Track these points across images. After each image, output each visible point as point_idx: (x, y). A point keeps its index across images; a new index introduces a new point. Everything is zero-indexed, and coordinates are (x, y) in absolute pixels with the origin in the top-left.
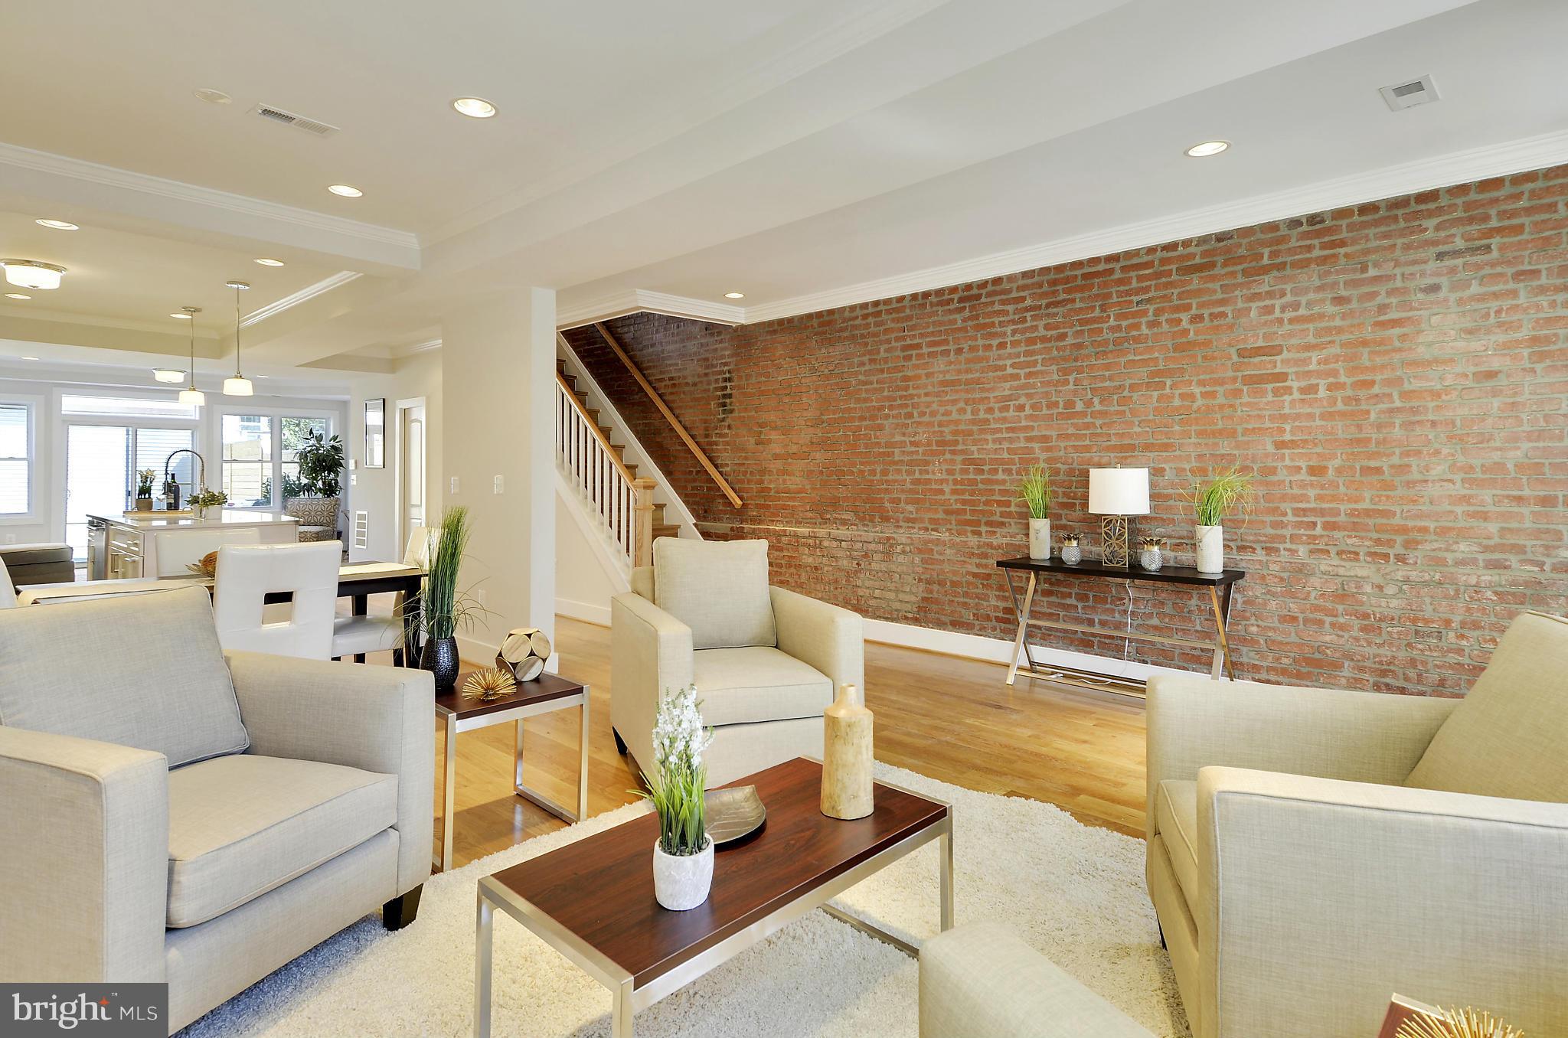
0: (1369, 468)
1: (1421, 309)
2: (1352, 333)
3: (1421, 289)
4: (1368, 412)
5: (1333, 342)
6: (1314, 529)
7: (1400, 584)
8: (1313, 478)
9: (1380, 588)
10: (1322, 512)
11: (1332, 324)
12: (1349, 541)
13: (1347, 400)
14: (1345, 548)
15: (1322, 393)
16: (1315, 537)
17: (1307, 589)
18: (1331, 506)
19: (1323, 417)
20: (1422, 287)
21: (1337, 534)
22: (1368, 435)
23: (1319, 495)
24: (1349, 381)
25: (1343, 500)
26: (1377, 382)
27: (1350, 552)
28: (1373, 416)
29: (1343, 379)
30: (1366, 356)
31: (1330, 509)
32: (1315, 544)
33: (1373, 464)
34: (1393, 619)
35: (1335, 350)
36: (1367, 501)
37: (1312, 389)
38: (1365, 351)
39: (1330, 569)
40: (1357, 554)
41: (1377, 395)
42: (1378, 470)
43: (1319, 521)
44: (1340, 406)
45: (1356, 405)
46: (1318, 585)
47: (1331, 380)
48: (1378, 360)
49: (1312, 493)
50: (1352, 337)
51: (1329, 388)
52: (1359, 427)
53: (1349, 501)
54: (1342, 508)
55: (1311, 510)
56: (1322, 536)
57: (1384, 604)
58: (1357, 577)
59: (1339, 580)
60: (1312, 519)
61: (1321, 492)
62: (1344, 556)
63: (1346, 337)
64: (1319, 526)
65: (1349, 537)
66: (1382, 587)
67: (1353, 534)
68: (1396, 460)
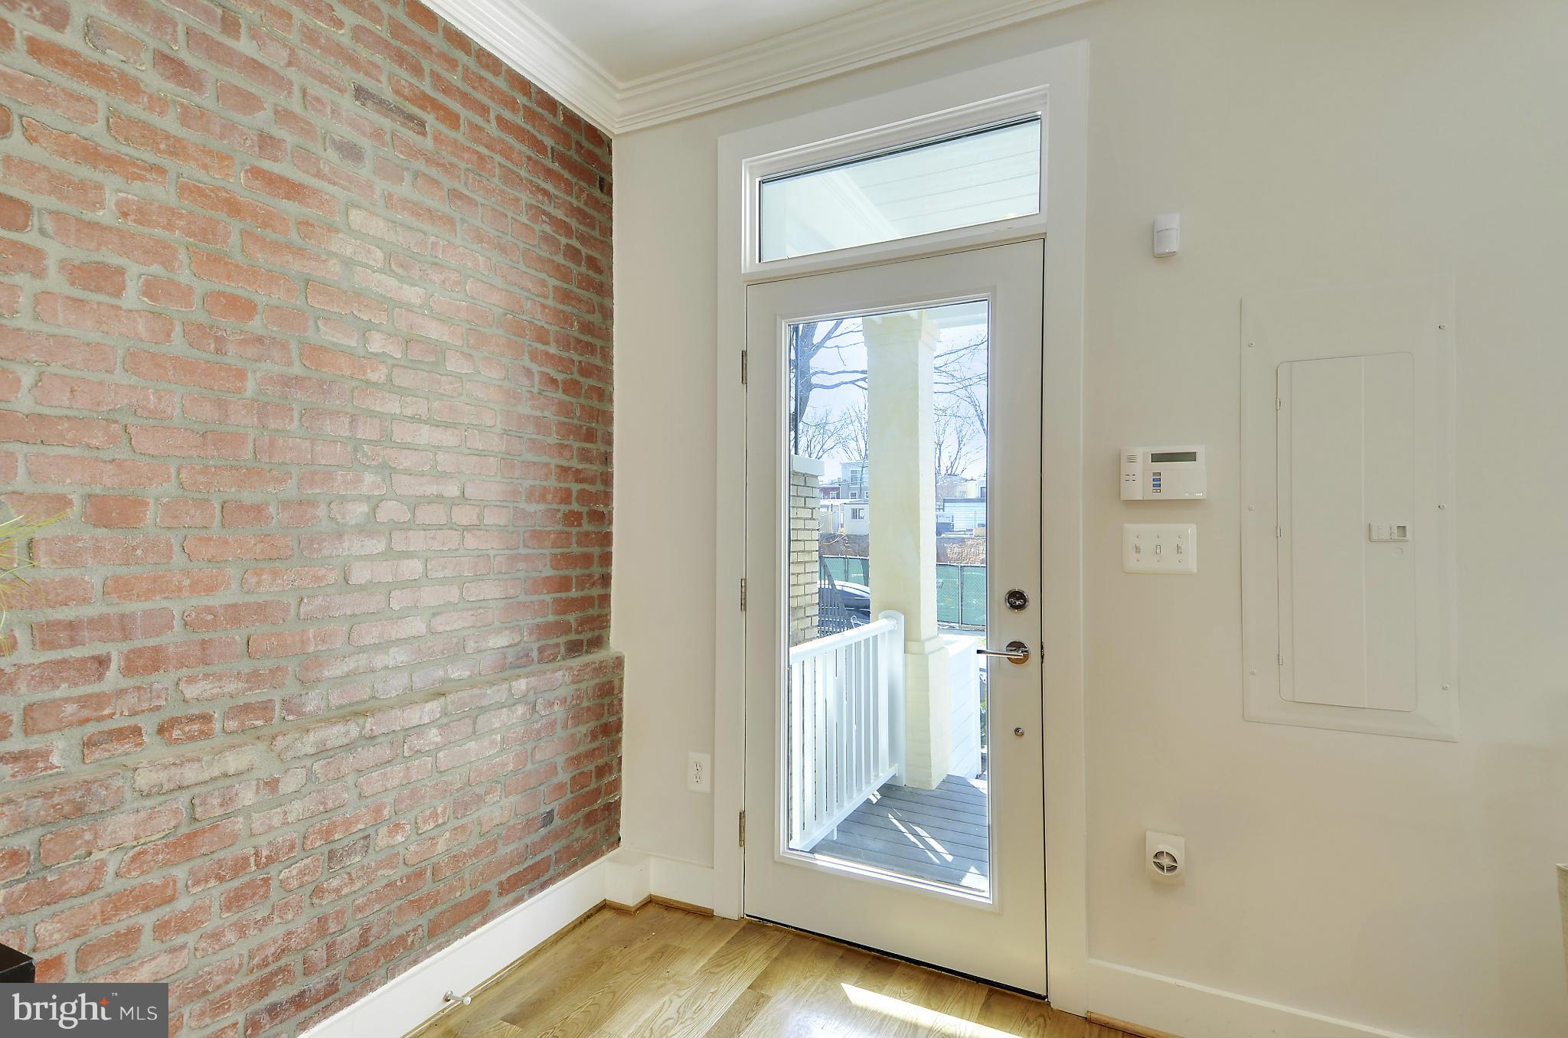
0: (241, 506)
1: (334, 184)
2: (205, 167)
3: (333, 141)
4: (241, 375)
5: (161, 171)
6: (101, 677)
7: (308, 762)
8: (101, 532)
9: (272, 784)
10: (124, 627)
11: (154, 119)
12: (191, 691)
13: (198, 333)
14: (180, 711)
15: (132, 297)
16: (100, 700)
17: (97, 856)
18: (148, 605)
19: (133, 361)
20: (337, 138)
21: (162, 680)
22: (241, 430)
23: (116, 579)
24: (201, 287)
25: (180, 589)
26: (260, 308)
27: (191, 720)
28: (251, 386)
29: (184, 276)
30: (235, 239)
31: (148, 614)
32: (100, 719)
33: (248, 497)
34: (292, 848)
35: (162, 193)
36: (234, 585)
37: (105, 278)
38: (235, 226)
39: (163, 776)
40: (206, 718)
41: (260, 340)
42: (258, 511)
43: (116, 651)
44: (178, 345)
45: (217, 351)
46: (126, 835)
47: (156, 269)
48: (261, 258)
49: (94, 576)
50: (205, 179)
51: (150, 289)
52: (221, 404)
53: (194, 588)
54: (176, 607)
55: (95, 623)
56: (121, 693)
57: (276, 821)
58: (226, 775)
59: (184, 798)
60: (99, 649)
61: (122, 571)
62: (176, 733)
63: (192, 171)
64: (114, 666)
65: (192, 680)
66: (277, 781)
67: (201, 670)
68: (290, 489)
